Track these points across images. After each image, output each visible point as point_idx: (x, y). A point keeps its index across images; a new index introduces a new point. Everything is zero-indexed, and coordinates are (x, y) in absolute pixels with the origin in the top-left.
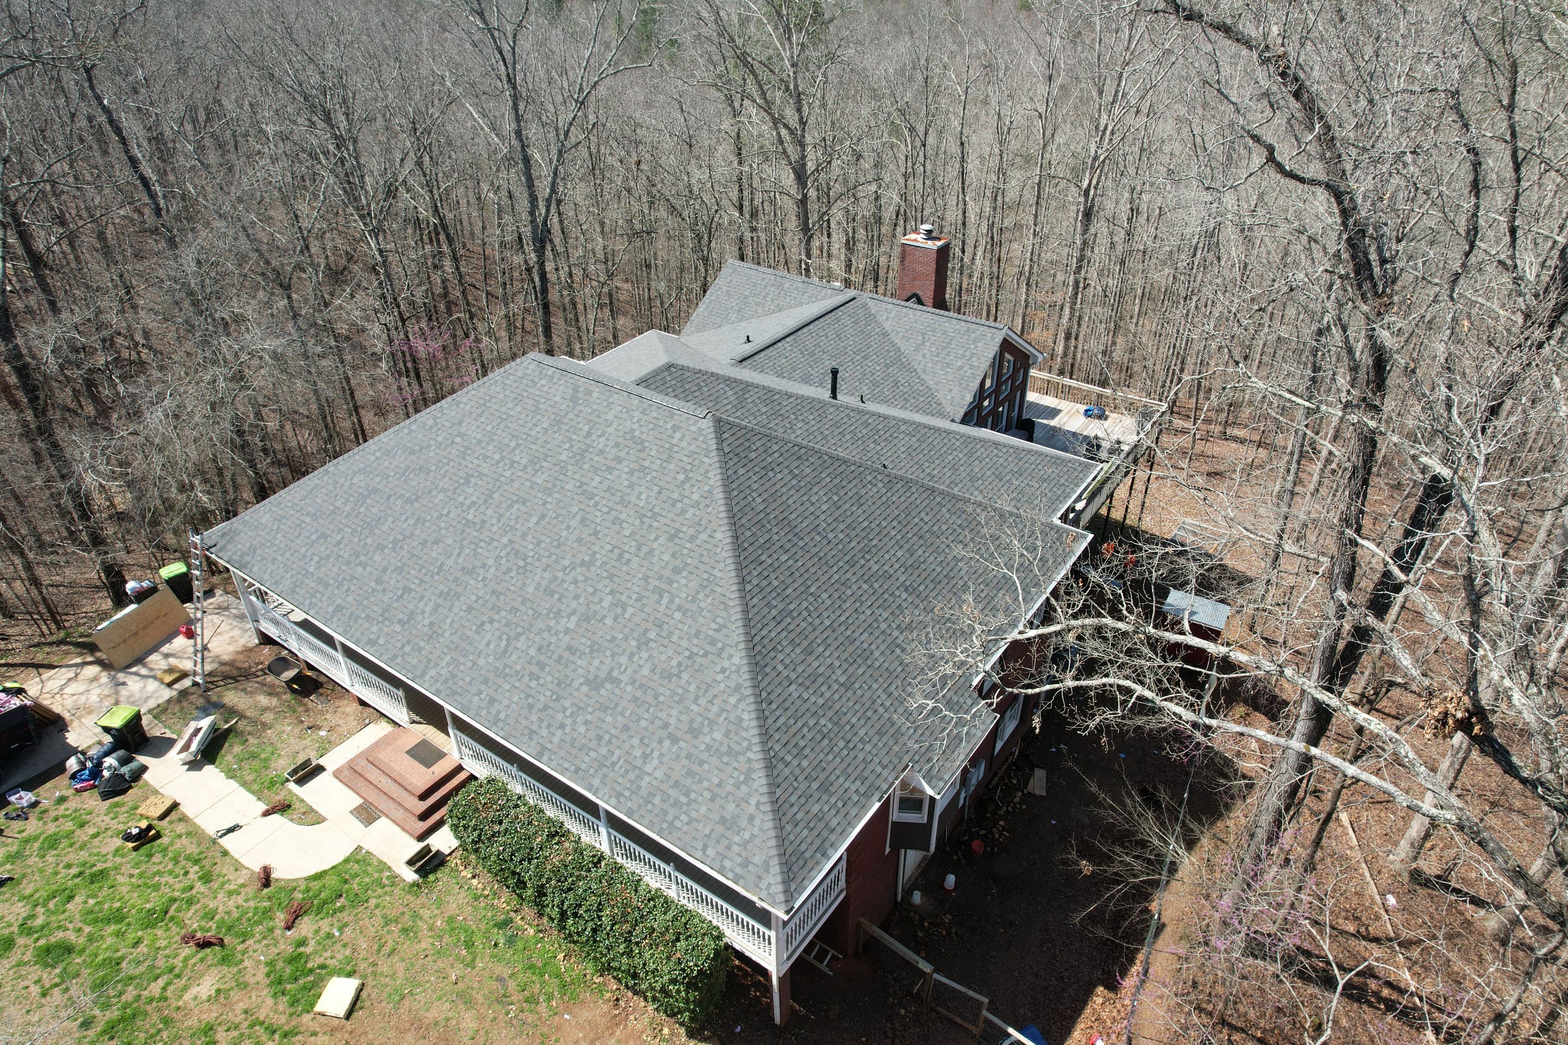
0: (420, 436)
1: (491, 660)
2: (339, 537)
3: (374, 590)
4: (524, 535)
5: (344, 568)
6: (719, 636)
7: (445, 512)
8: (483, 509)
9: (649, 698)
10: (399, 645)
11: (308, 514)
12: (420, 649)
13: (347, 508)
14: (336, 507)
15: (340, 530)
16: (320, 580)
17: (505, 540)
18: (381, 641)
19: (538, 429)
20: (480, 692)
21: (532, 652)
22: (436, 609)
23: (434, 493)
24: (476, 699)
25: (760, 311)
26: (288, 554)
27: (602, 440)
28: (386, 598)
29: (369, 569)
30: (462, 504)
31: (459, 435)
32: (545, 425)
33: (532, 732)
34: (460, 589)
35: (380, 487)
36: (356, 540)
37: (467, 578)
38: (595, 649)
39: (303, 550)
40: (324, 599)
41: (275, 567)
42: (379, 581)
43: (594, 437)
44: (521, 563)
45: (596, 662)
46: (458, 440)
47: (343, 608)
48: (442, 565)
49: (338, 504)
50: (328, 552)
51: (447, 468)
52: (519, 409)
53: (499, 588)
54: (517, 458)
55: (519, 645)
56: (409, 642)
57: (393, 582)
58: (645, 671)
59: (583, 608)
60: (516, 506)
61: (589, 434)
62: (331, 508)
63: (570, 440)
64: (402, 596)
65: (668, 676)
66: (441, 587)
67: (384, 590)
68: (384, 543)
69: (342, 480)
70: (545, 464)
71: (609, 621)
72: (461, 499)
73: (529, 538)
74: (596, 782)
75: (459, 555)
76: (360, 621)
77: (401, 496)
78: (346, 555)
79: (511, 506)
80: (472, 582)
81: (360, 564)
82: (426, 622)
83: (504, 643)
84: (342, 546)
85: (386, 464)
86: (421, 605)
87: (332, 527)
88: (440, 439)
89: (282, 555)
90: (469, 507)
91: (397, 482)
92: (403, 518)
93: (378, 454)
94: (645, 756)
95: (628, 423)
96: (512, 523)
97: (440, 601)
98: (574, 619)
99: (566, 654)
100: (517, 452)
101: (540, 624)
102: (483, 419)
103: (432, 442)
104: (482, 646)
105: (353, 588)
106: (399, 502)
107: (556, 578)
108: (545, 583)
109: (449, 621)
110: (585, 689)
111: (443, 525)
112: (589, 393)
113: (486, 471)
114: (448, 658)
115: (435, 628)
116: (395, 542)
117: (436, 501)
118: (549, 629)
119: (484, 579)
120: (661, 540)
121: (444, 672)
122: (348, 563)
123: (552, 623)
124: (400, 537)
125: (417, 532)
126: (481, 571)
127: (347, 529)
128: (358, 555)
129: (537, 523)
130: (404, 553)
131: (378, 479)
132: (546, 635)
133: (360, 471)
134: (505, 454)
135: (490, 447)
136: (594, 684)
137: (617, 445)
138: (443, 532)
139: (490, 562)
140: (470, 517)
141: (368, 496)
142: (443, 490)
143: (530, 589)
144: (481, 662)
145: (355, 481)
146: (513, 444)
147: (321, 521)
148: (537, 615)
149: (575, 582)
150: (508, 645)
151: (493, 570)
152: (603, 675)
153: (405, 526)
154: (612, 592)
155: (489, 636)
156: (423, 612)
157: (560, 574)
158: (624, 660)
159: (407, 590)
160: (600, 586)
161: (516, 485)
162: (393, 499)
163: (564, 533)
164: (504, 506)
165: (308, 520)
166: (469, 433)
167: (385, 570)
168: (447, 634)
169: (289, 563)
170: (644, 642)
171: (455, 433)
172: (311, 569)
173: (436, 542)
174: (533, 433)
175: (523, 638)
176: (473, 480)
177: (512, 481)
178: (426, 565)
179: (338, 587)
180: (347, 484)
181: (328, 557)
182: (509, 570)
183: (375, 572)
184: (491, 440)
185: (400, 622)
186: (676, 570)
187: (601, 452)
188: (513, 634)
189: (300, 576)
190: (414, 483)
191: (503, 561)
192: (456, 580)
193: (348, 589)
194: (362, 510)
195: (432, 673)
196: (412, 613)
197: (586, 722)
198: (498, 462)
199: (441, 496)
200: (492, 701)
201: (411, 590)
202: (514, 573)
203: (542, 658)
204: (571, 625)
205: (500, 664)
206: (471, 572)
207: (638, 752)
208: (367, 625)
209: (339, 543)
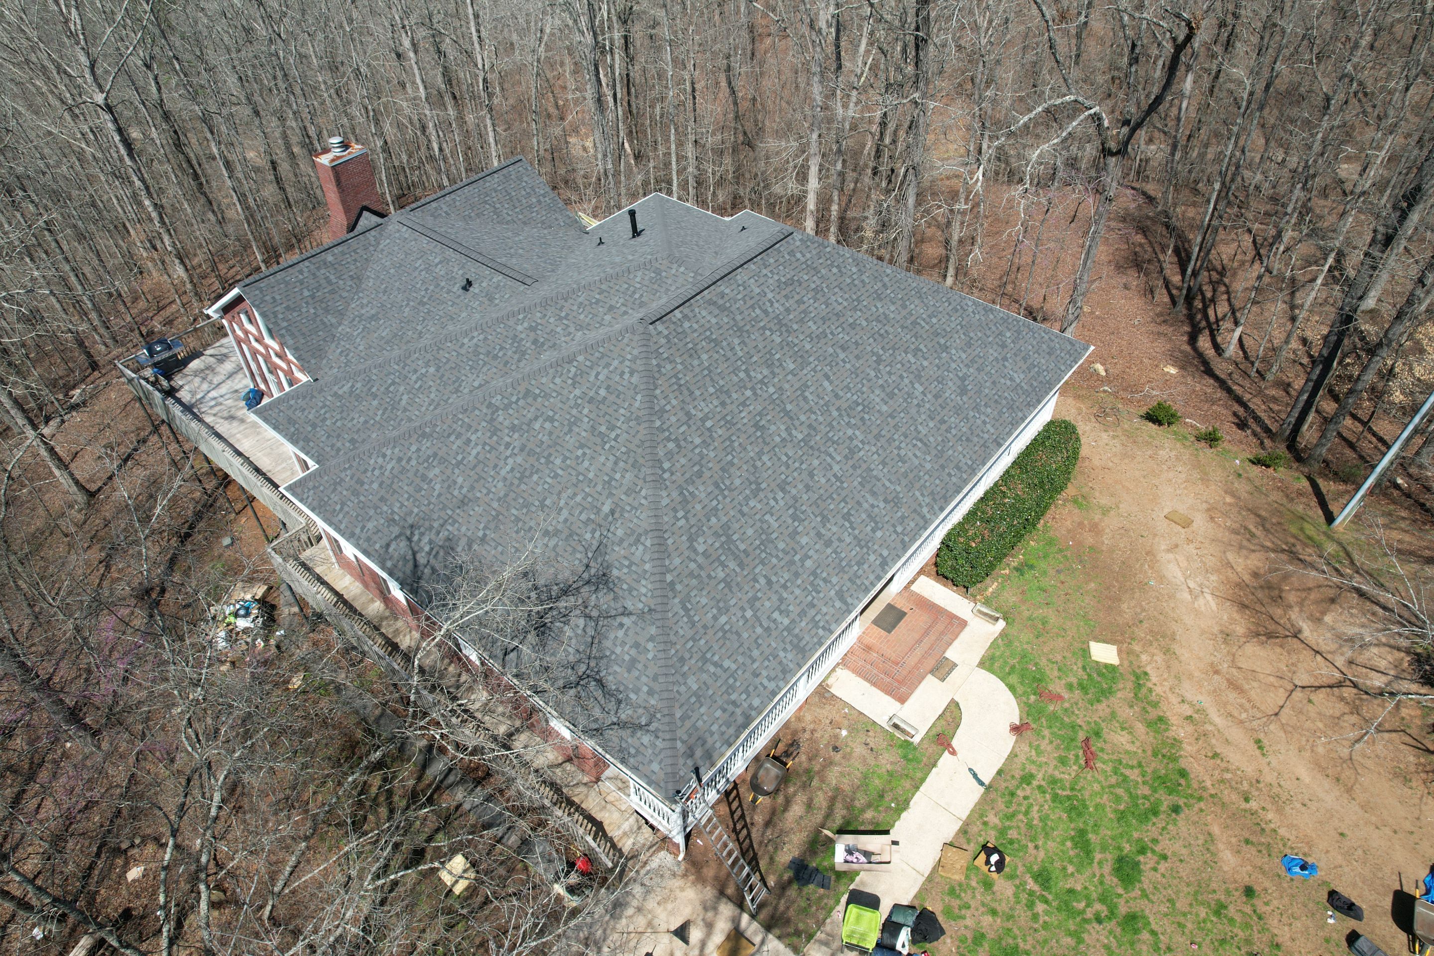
0: (683, 461)
1: (928, 458)
2: (763, 581)
3: (835, 552)
4: (837, 396)
5: (799, 582)
6: (954, 304)
7: (784, 459)
8: (797, 423)
9: (981, 361)
10: (894, 536)
11: (715, 618)
12: (903, 518)
13: (732, 565)
14: (724, 580)
15: (755, 580)
16: (802, 614)
17: (835, 414)
18: (885, 553)
19: (738, 348)
20: (949, 475)
21: (931, 424)
22: (874, 494)
23: (759, 464)
24: (954, 479)
26: (756, 653)
27: (776, 305)
28: (848, 540)
29: (811, 553)
30: (784, 440)
31: (703, 420)
33: (984, 445)
34: (864, 466)
35: (724, 519)
36: (774, 561)
37: (856, 457)
38: (940, 380)
39: (759, 630)
40: (824, 610)
41: (764, 673)
42: (828, 543)
44: (860, 408)
45: (950, 384)
46: (709, 424)
47: (841, 590)
48: (835, 475)
49: (721, 575)
50: (775, 598)
51: (736, 444)
52: (705, 357)
53: (875, 432)
54: (760, 377)
55: (924, 432)
56: (894, 526)
57: (834, 529)
58: (964, 356)
59: (911, 376)
60: (807, 394)
61: (766, 312)
62: (722, 585)
63: (764, 328)
64: (851, 523)
65: (969, 345)
66: (856, 483)
67: (840, 540)
68: (791, 529)
69: (693, 565)
70: (777, 356)
71: (925, 363)
72: (778, 439)
73: (841, 393)
74: (1020, 415)
75: (833, 458)
76: (860, 572)
77: (747, 499)
78: (786, 576)
79: (805, 399)
80: (862, 453)
81: (802, 561)
82: (882, 505)
83: (919, 444)
84: (774, 579)
85: (698, 507)
86: (865, 505)
87: (746, 588)
88: (698, 441)
89: (754, 661)
90: (790, 434)
91: (728, 500)
92: (772, 503)
93: (680, 514)
94: (1011, 379)
95: (771, 281)
96: (822, 402)
97: (868, 486)
98: (917, 385)
99: (940, 401)
100: (752, 374)
101: (913, 411)
102: (698, 393)
103: (697, 451)
104: (916, 462)
105: (824, 575)
106: (752, 503)
107: (882, 386)
108: (883, 395)
109: (888, 484)
110: (965, 398)
111: (797, 465)
112: (722, 295)
113: (759, 408)
114: (917, 494)
115: (890, 498)
116: (794, 518)
117: (769, 464)
118: (918, 405)
119: (862, 442)
120: (879, 305)
121: (927, 500)
122: (797, 575)
123: (915, 402)
124: (791, 511)
125: (794, 491)
126: (855, 442)
127: (757, 570)
128: (792, 562)
129: (831, 383)
130: (809, 511)
131: (714, 520)
132: (922, 410)
133: (691, 539)
134: (749, 385)
135: (734, 396)
136: (963, 391)
138: (804, 466)
139: (850, 432)
140: (800, 437)
141: (729, 537)
142: (760, 454)
143: (885, 408)
144: (928, 466)
145: (701, 549)
146: (742, 375)
147: (732, 602)
148: (906, 411)
149: (889, 373)
150: (921, 440)
151: (857, 433)
152: (959, 383)
153: (782, 503)
154: (906, 353)
155: (910, 454)
156: (872, 506)
157: (881, 382)
158: (954, 366)
159: (847, 517)
160: (899, 358)
161: (787, 386)
162: (745, 509)
163: (848, 366)
164: (802, 403)
165: (723, 619)
166: (706, 410)
167: (819, 535)
168: (898, 489)
169: (767, 652)
170: (945, 348)
171: (699, 423)
172: (786, 621)
173: (811, 475)
174: (740, 354)
175: (920, 428)
176: (763, 423)
177: (781, 388)
178: (831, 490)
179: (818, 592)
180: (700, 559)
181: (781, 600)
182: (862, 419)
183: (817, 547)
184: (728, 393)
185: (874, 531)
186: (904, 307)
187: (788, 310)
188: (914, 434)
189: (788, 640)
190: (737, 482)
191: (853, 421)
192: (854, 467)
193: (825, 580)
194: (742, 547)
195: (925, 510)
196: (869, 516)
197: (986, 405)
198: (755, 394)
199: (765, 458)
200: (958, 468)
201: (849, 514)
202: (866, 417)
203: (938, 418)
204: (921, 389)
205: (934, 452)
206: (852, 452)
207: (1008, 383)
208: (866, 566)
209: (769, 582)
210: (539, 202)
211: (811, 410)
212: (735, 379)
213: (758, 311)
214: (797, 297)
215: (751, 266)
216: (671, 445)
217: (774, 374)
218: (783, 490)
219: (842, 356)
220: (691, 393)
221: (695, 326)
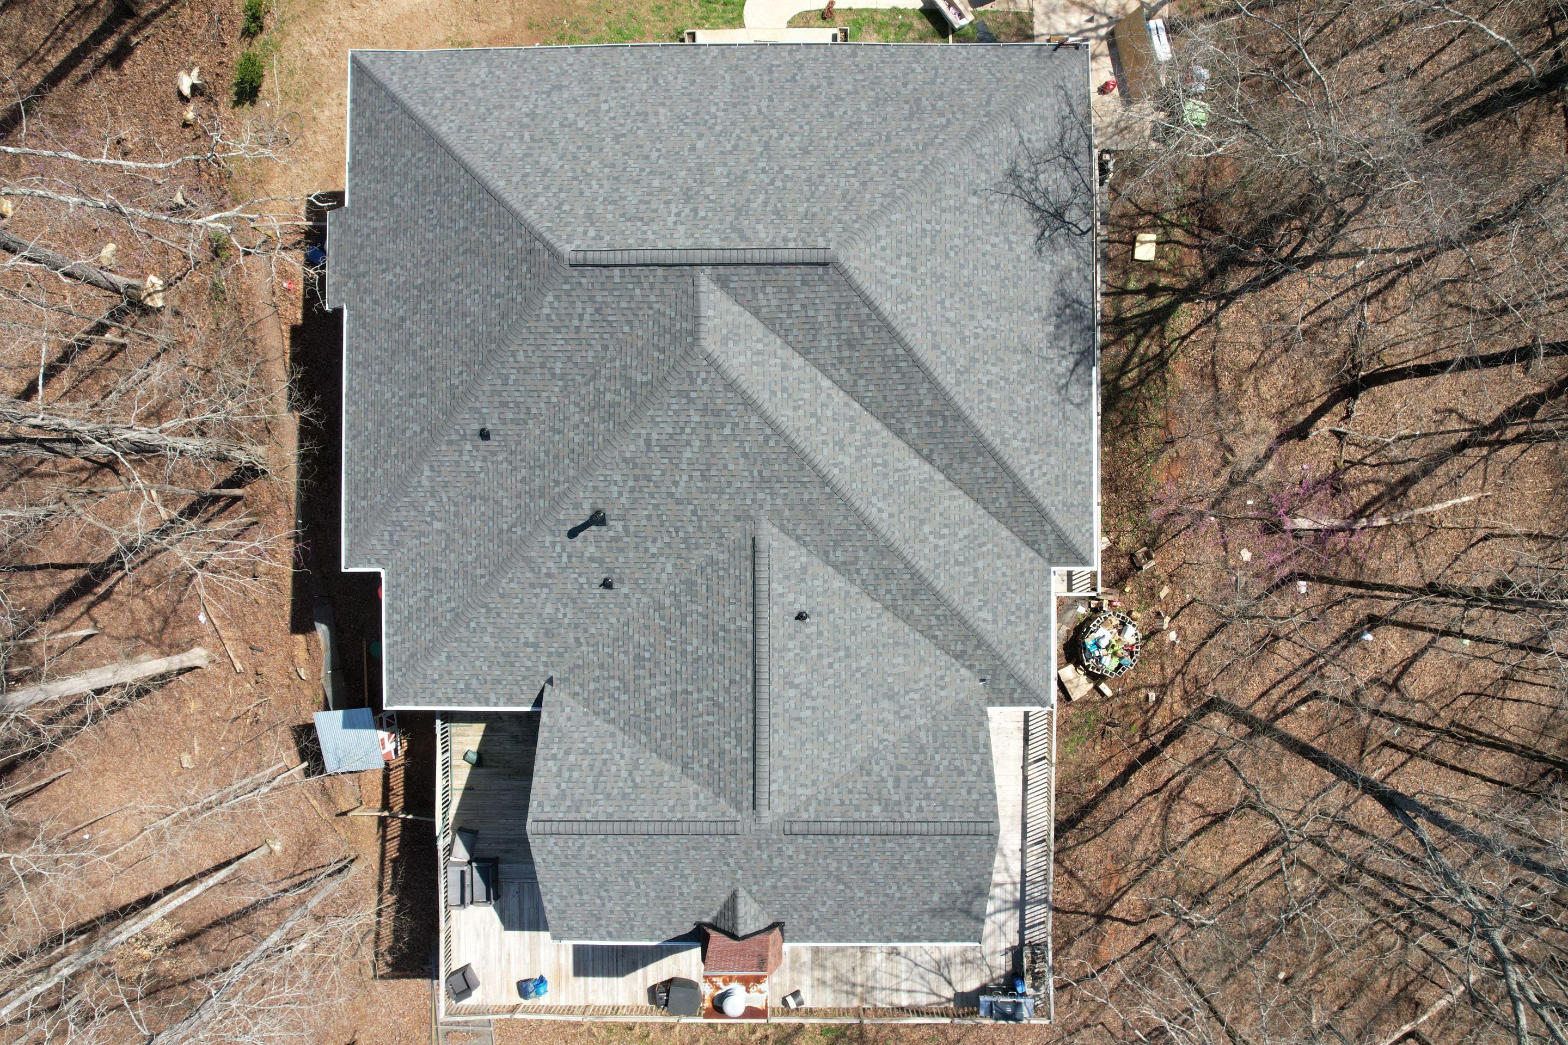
7: (806, 127)
8: (765, 139)
9: (504, 94)
11: (970, 89)
12: (740, 59)
13: (926, 102)
14: (942, 100)
15: (916, 89)
16: (897, 62)
17: (719, 128)
18: (785, 53)
21: (629, 85)
22: (749, 79)
23: (834, 135)
25: (890, 757)
27: (674, 210)
31: (854, 176)
32: (754, 205)
34: (735, 94)
35: (905, 122)
37: (735, 101)
38: (573, 102)
43: (687, 210)
45: (565, 96)
46: (851, 172)
51: (840, 152)
53: (694, 104)
54: (762, 176)
55: (644, 85)
57: (812, 81)
58: (518, 104)
59: (600, 115)
60: (729, 149)
61: (695, 211)
64: (793, 77)
66: (757, 90)
71: (570, 116)
79: (735, 147)
80: (727, 100)
83: (660, 82)
85: (919, 137)
86: (766, 78)
88: (875, 168)
91: (888, 130)
92: (850, 113)
93: (939, 141)
97: (748, 84)
98: (604, 109)
99: (595, 92)
101: (634, 98)
102: (838, 193)
103: (882, 163)
104: (680, 74)
106: (869, 120)
107: (643, 122)
108: (651, 118)
109: (728, 77)
110: (565, 83)
112: (724, 240)
114: (707, 62)
116: (841, 99)
117: (825, 131)
118: (624, 99)
119: (716, 105)
120: (556, 166)
121: (703, 56)
122: (878, 77)
123: (623, 102)
124: (839, 103)
125: (822, 109)
126: (724, 107)
127: (909, 92)
128: (873, 83)
129: (694, 144)
130: (823, 96)
131: (914, 126)
132: (624, 95)
133: (946, 126)
136: (559, 88)
137: (656, 211)
142: (828, 138)
143: (662, 110)
146: (779, 184)
148: (642, 102)
149: (621, 126)
150: (655, 83)
152: (555, 93)
154: (580, 129)
155: (679, 82)
157: (640, 125)
158: (541, 103)
159: (792, 81)
160: (594, 129)
170: (530, 115)
173: (794, 110)
175: (644, 88)
182: (695, 115)
183: (840, 80)
184: (809, 179)
186: (528, 155)
187: (668, 203)
188: (656, 88)
192: (746, 98)
201: (788, 81)
202: (689, 114)
203: (615, 85)
204: (604, 105)
210: (567, 752)
211: (739, 138)
212: (789, 185)
213: (702, 214)
214: (642, 207)
215: (660, 245)
216: (902, 175)
217: (746, 172)
218: (831, 115)
219: (654, 155)
220: (844, 196)
221: (784, 231)
